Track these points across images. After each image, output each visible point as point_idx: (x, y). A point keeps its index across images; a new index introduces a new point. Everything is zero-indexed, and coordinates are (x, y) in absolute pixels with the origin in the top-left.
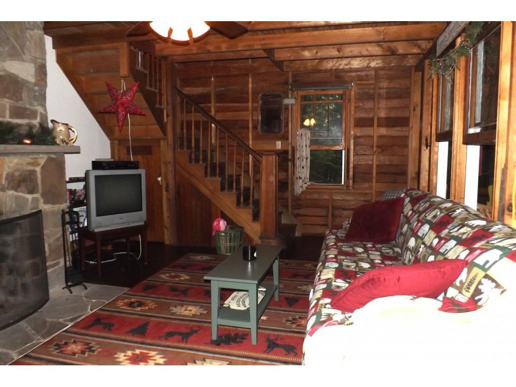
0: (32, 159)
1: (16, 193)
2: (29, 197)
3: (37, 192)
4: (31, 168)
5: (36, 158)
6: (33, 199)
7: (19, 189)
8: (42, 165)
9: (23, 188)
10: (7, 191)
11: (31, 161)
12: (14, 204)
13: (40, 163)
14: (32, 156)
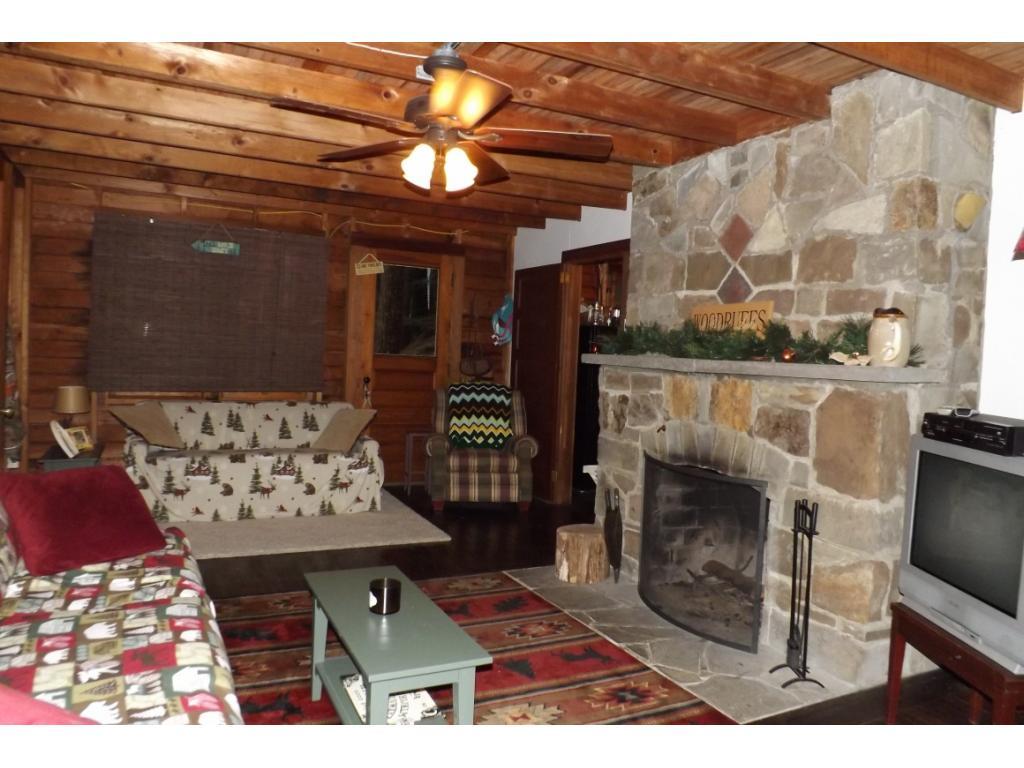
0: (800, 389)
1: (769, 445)
2: (791, 459)
3: (806, 454)
4: (798, 406)
5: (806, 388)
6: (797, 465)
7: (776, 440)
8: (819, 403)
9: (782, 440)
10: (755, 437)
11: (798, 393)
12: (763, 463)
13: (815, 398)
14: (799, 385)
